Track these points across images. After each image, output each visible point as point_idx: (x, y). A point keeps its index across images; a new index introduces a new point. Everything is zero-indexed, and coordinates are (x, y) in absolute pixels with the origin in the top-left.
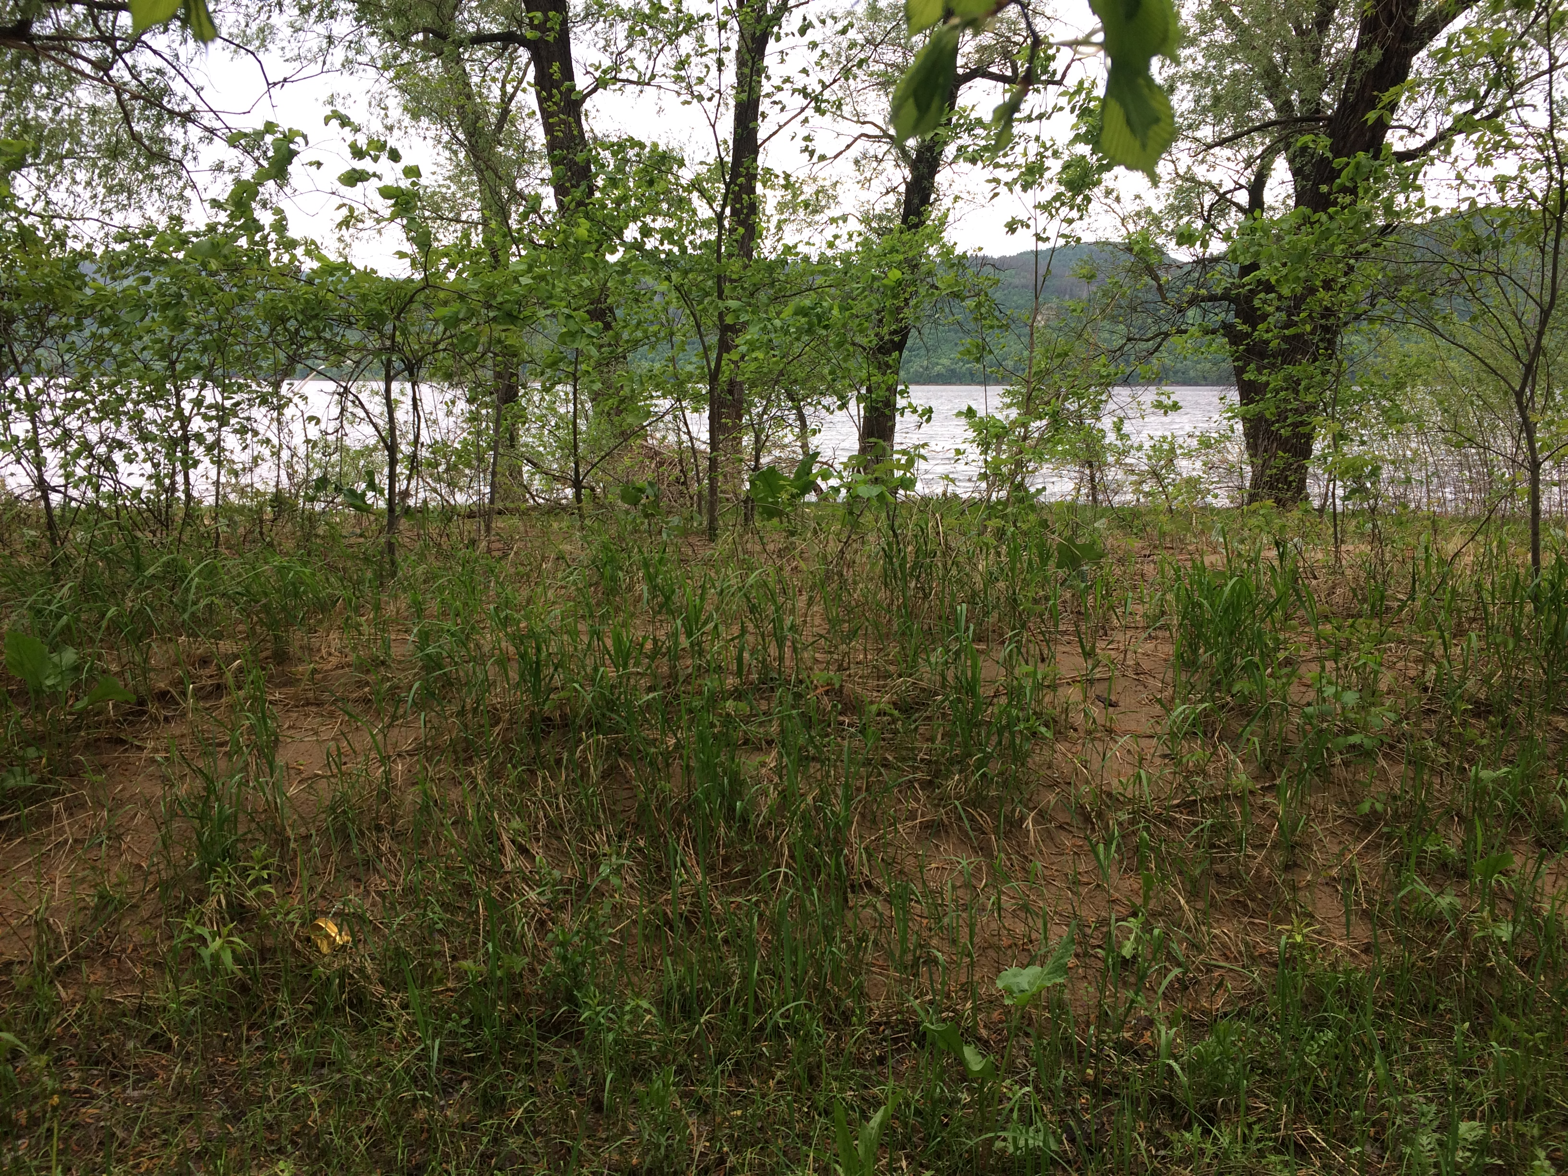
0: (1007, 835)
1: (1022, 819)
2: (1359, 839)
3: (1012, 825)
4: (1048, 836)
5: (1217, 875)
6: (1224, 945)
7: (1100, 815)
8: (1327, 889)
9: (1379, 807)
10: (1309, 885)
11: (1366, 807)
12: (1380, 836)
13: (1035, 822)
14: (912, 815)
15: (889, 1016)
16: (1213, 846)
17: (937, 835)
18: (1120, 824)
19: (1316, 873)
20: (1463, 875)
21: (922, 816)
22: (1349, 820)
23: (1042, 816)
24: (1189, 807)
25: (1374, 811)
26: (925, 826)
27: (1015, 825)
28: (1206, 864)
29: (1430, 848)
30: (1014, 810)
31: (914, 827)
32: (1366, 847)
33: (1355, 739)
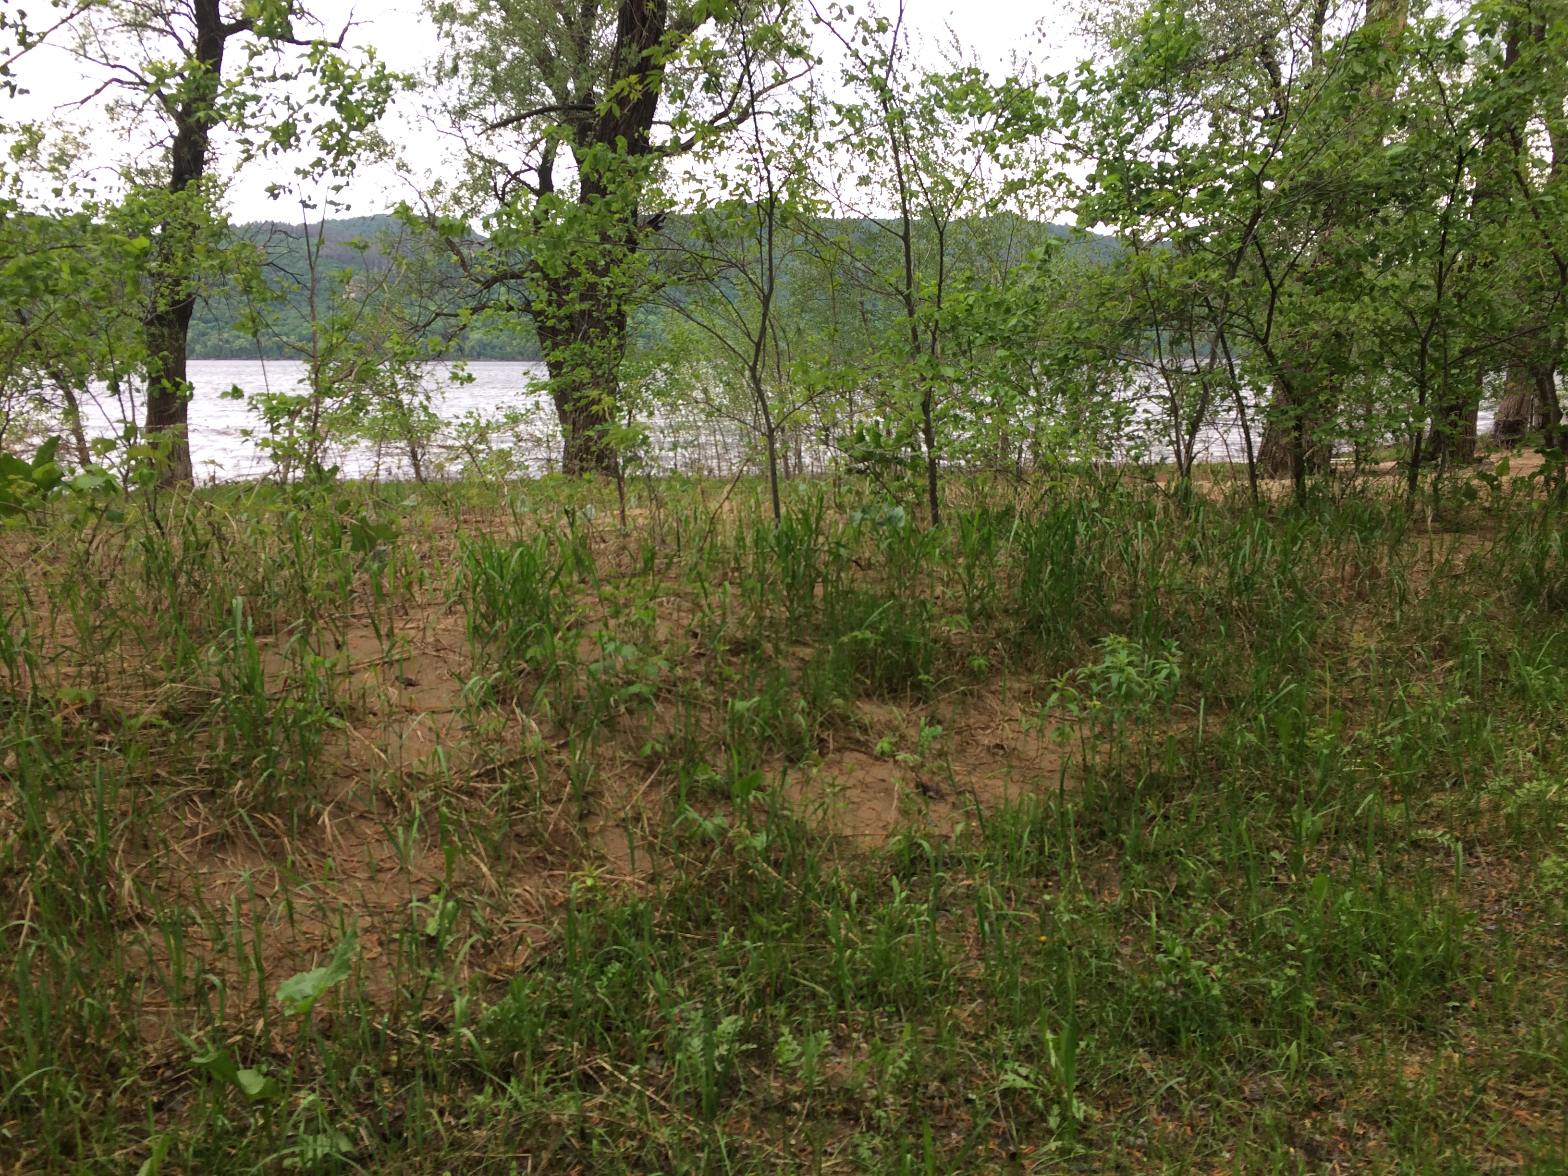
0: (303, 835)
1: (318, 815)
2: (644, 779)
3: (308, 823)
4: (348, 829)
5: (518, 835)
6: (526, 902)
7: (402, 797)
8: (618, 831)
9: (658, 747)
10: (602, 830)
11: (647, 750)
12: (661, 774)
13: (332, 816)
14: (192, 831)
15: (168, 1056)
16: (513, 808)
17: (222, 848)
18: (422, 803)
19: (607, 818)
20: (727, 797)
21: (204, 829)
22: (635, 764)
23: (340, 808)
24: (490, 776)
25: (655, 753)
26: (208, 841)
27: (310, 822)
28: (505, 829)
29: (701, 777)
30: (308, 808)
31: (194, 845)
32: (651, 786)
33: (634, 689)
